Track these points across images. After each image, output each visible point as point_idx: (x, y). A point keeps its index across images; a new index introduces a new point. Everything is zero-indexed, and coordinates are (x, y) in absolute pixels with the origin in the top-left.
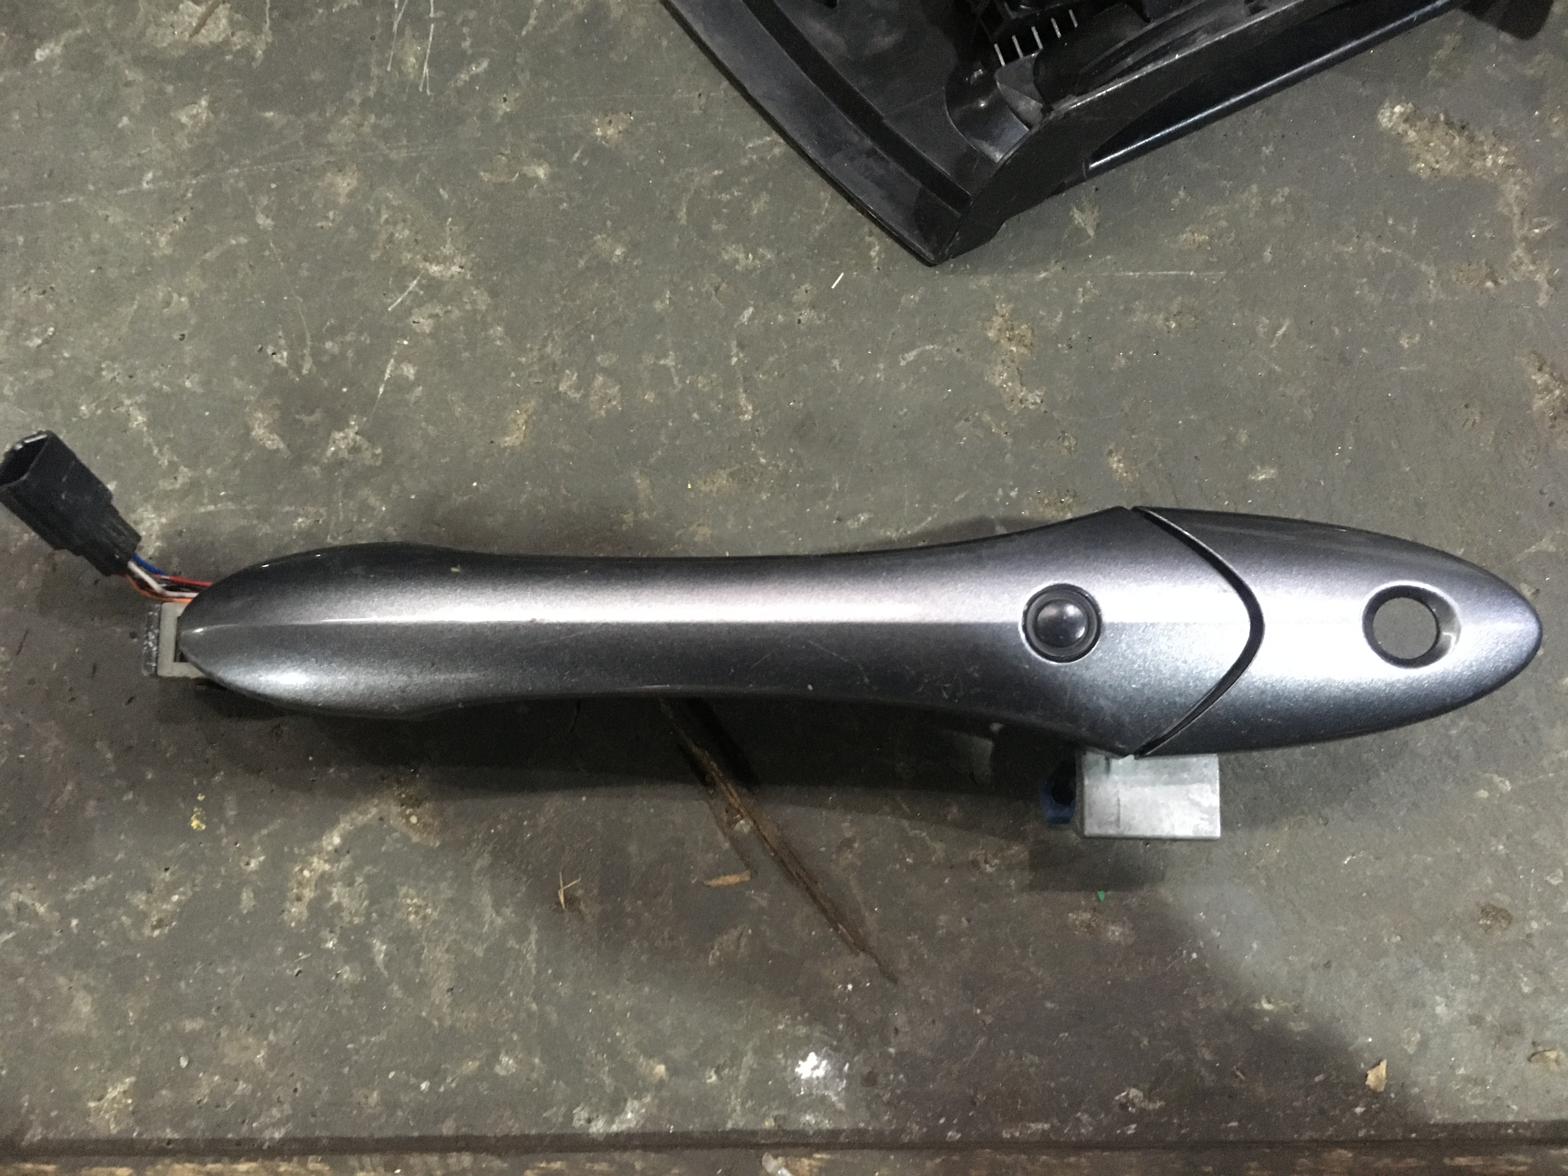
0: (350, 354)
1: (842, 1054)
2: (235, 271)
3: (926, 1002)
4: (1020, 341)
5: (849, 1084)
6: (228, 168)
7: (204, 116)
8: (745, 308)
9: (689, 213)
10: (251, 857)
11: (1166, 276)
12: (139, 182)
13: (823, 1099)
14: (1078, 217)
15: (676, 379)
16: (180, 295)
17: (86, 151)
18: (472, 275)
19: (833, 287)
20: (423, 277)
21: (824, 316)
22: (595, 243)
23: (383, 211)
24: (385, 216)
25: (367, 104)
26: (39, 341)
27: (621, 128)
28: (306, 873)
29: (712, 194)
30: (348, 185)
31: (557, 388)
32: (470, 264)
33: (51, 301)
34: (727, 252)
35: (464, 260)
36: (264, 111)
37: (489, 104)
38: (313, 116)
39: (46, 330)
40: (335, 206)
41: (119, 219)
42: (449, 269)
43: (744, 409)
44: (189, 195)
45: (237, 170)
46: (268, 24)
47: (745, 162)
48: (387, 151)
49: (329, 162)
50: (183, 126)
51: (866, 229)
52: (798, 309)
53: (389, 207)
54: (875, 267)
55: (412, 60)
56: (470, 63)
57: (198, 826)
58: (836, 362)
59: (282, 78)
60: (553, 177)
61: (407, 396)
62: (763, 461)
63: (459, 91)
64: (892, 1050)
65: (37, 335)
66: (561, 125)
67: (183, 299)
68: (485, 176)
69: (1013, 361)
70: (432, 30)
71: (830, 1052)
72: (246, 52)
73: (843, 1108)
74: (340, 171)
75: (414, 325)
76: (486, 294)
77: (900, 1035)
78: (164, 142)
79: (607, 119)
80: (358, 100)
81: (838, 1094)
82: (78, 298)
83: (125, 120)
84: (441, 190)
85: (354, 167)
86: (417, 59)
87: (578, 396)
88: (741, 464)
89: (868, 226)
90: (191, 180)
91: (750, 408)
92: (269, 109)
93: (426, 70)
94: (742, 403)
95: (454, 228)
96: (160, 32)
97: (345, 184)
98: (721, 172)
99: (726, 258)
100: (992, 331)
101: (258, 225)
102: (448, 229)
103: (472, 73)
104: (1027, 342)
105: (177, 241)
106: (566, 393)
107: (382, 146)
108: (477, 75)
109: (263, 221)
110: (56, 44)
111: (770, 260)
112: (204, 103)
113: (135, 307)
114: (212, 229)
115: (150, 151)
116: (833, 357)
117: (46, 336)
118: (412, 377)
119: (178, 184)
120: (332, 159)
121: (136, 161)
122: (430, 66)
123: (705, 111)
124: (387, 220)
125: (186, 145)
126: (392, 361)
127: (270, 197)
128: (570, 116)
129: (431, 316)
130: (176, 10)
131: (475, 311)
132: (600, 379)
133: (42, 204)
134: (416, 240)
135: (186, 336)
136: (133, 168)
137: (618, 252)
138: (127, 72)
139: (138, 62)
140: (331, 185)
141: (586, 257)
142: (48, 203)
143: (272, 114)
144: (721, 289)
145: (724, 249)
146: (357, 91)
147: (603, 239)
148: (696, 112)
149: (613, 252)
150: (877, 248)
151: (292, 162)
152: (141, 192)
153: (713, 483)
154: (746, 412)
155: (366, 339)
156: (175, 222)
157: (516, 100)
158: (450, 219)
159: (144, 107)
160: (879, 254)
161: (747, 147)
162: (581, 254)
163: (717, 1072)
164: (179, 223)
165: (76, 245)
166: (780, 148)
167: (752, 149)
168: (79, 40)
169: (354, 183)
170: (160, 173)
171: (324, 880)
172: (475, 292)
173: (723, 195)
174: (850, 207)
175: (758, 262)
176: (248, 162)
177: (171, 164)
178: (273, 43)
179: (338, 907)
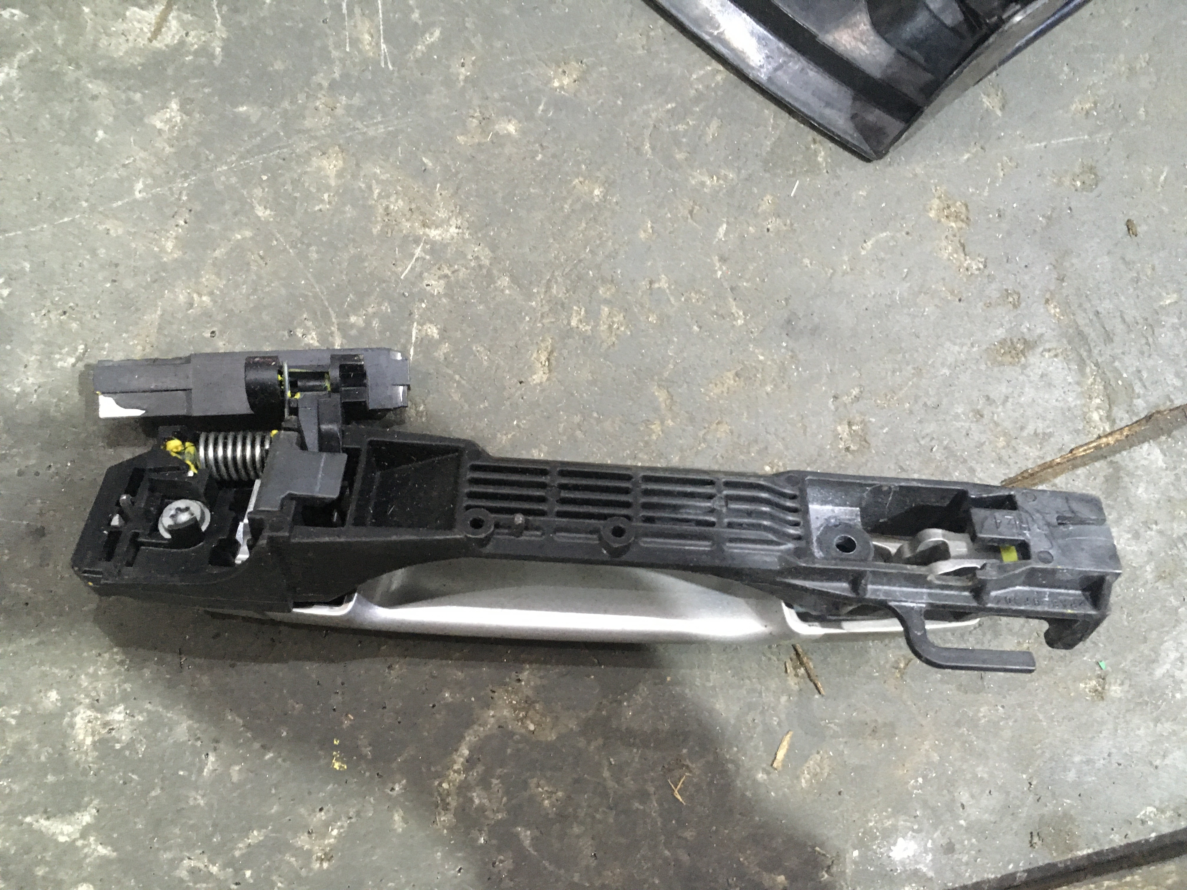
0: (375, 324)
1: (924, 834)
2: (248, 264)
3: (982, 778)
4: (956, 217)
5: (934, 855)
6: (216, 167)
7: (178, 119)
8: (719, 226)
9: (653, 148)
10: (394, 783)
11: (1066, 142)
12: (130, 191)
13: (916, 872)
14: (986, 102)
15: (672, 299)
16: (200, 295)
17: (70, 169)
18: (470, 234)
19: (792, 195)
20: (426, 243)
21: (788, 222)
22: (574, 187)
23: (374, 186)
24: (376, 192)
25: (333, 86)
26: (72, 360)
27: (575, 76)
28: (445, 785)
29: (669, 126)
30: (335, 166)
31: (569, 324)
32: (466, 224)
33: (75, 320)
34: (694, 177)
35: (459, 222)
36: (236, 106)
37: (451, 70)
38: (286, 104)
39: (76, 349)
40: (328, 188)
41: (120, 231)
42: (447, 231)
43: (736, 315)
44: (184, 198)
45: (226, 168)
46: (219, 21)
47: (693, 92)
48: (365, 130)
49: (312, 147)
50: (160, 132)
51: (810, 138)
52: (766, 219)
53: (378, 182)
54: (825, 171)
55: (367, 37)
56: (423, 34)
57: (340, 767)
58: (807, 261)
59: (247, 72)
60: (523, 132)
61: (436, 354)
62: (761, 358)
63: (417, 61)
64: (962, 822)
65: (69, 354)
66: (520, 82)
67: (204, 298)
68: (461, 139)
69: (955, 236)
70: (380, 7)
71: (914, 834)
72: (204, 51)
73: (933, 875)
74: (324, 154)
75: (428, 288)
76: (487, 249)
77: (967, 808)
78: (145, 150)
79: (560, 70)
80: (325, 84)
81: (926, 865)
82: (100, 313)
83: (101, 133)
84: (424, 159)
85: (337, 148)
86: (372, 36)
87: (588, 328)
88: (743, 363)
89: (811, 135)
90: (182, 183)
91: (741, 313)
92: (242, 105)
93: (383, 46)
94: (733, 311)
95: (443, 193)
96: (114, 42)
97: (332, 166)
98: (674, 105)
99: (693, 182)
100: (933, 212)
101: (258, 217)
102: (438, 194)
103: (427, 43)
104: (963, 216)
105: (182, 243)
106: (578, 327)
107: (359, 125)
108: (433, 43)
109: (261, 212)
110: (11, 67)
111: (732, 180)
112: (174, 105)
113: (159, 312)
114: (215, 227)
115: (134, 161)
116: (804, 257)
117: (78, 354)
118: (436, 336)
119: (170, 189)
120: (313, 144)
121: (123, 172)
122: (386, 42)
123: (649, 51)
124: (379, 194)
125: (168, 150)
126: (415, 324)
127: (263, 189)
128: (527, 72)
129: (439, 278)
130: (124, 18)
131: (481, 267)
132: (606, 310)
133: (38, 228)
134: (411, 210)
135: (217, 333)
136: (121, 180)
137: (597, 192)
138: (90, 86)
139: (97, 74)
140: (320, 169)
141: (570, 201)
142: (45, 226)
143: (245, 108)
144: (695, 211)
145: (691, 175)
146: (322, 75)
147: (581, 182)
148: (640, 52)
149: (592, 192)
150: (823, 153)
151: (276, 152)
152: (136, 201)
153: (723, 384)
154: (738, 318)
155: (386, 307)
156: (177, 226)
157: (474, 63)
158: (438, 185)
159: (116, 118)
160: (825, 159)
161: (692, 79)
162: (565, 199)
163: (827, 872)
164: (182, 227)
165: (85, 263)
166: (722, 75)
167: (697, 79)
168: (33, 60)
169: (340, 163)
170: (149, 181)
171: (463, 789)
172: (476, 249)
173: (680, 126)
174: (793, 121)
175: (721, 182)
176: (234, 158)
177: (159, 171)
178: (228, 39)
179: (482, 809)
